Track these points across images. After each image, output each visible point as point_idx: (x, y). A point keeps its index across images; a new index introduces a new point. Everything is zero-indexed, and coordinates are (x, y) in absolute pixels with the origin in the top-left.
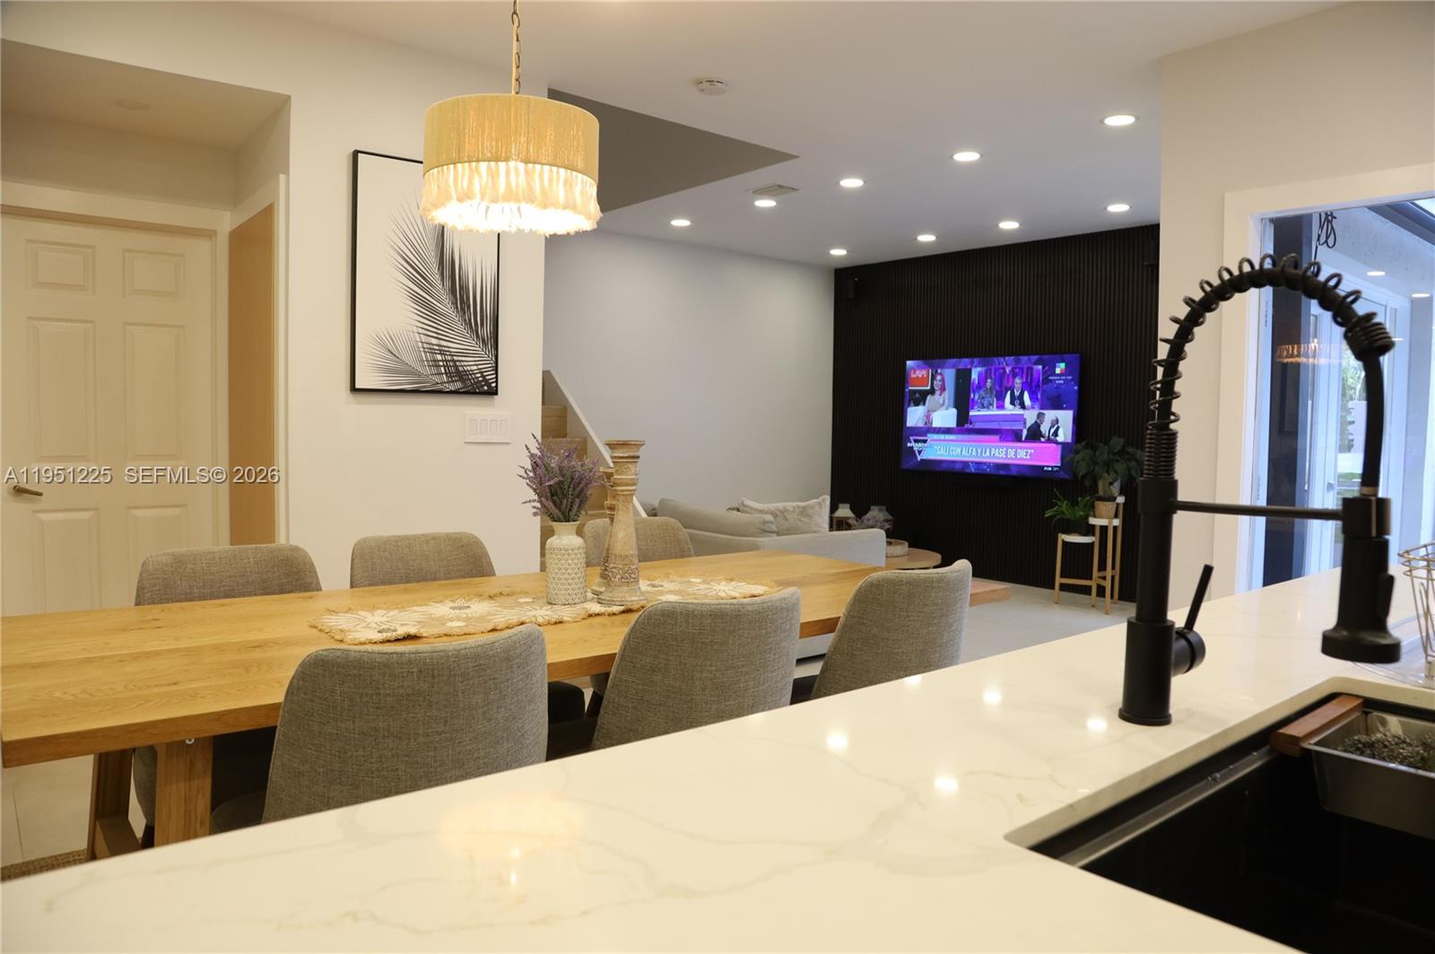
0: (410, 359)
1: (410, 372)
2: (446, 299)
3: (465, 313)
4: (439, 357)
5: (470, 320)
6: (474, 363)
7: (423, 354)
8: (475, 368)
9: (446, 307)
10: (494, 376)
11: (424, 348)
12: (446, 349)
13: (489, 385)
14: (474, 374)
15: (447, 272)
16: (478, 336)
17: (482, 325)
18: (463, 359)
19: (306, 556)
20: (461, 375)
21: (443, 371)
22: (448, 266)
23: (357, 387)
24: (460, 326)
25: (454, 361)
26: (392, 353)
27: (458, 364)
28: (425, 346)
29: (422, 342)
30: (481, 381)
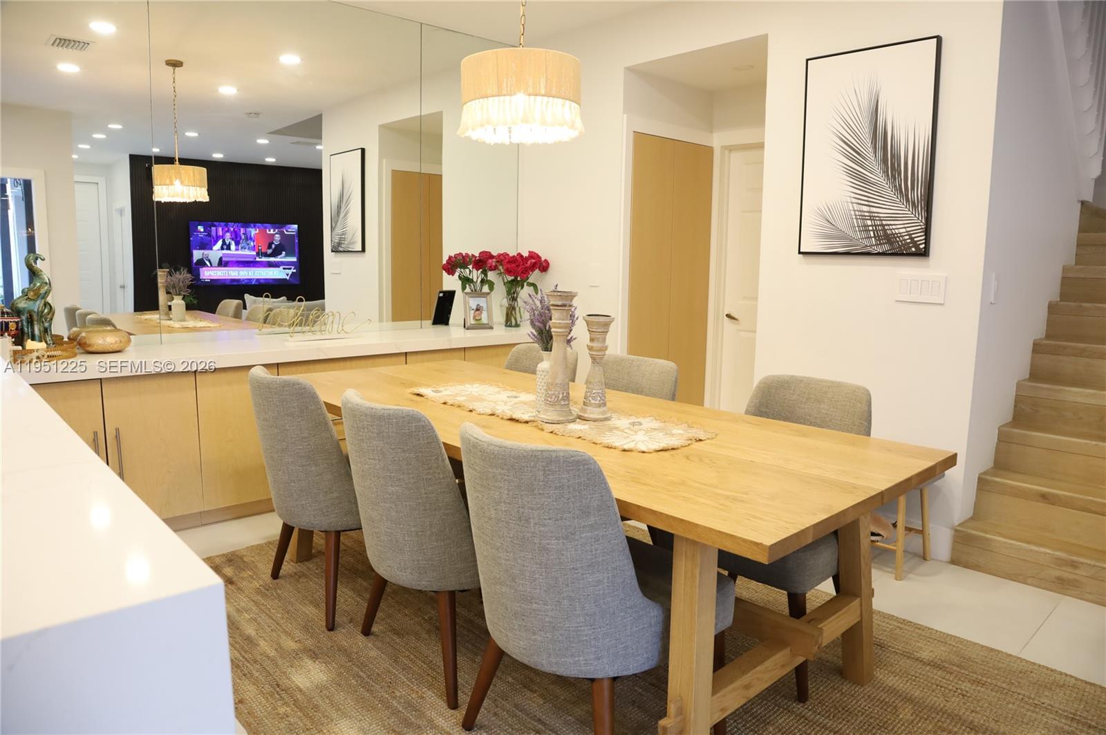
0: (843, 226)
1: (843, 237)
2: (877, 168)
3: (895, 179)
4: (869, 223)
5: (900, 186)
6: (902, 226)
7: (855, 220)
8: (904, 230)
9: (877, 177)
10: (924, 237)
11: (856, 215)
12: (876, 215)
13: (917, 246)
14: (902, 236)
15: (879, 144)
16: (907, 200)
17: (913, 188)
18: (892, 222)
20: (889, 238)
21: (872, 235)
22: (881, 139)
23: (801, 250)
24: (890, 192)
25: (883, 226)
26: (829, 221)
27: (886, 227)
28: (857, 213)
29: (854, 211)
30: (909, 243)
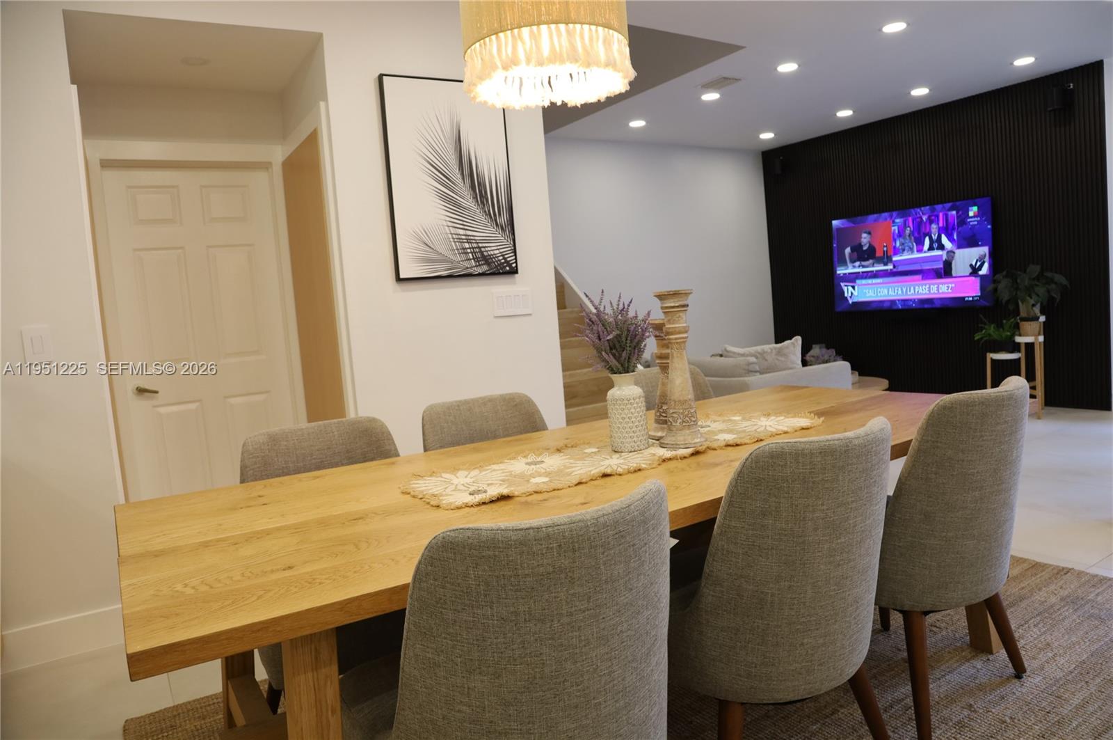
0: (443, 249)
1: (444, 260)
2: (467, 194)
3: (484, 205)
4: (467, 245)
5: (489, 211)
6: (496, 248)
7: (453, 243)
8: (498, 252)
9: (468, 201)
10: (514, 257)
11: (453, 238)
12: (472, 238)
13: (510, 265)
14: (497, 257)
15: (466, 172)
16: (497, 225)
17: (500, 214)
18: (487, 245)
19: (383, 425)
20: (486, 259)
21: (471, 257)
22: (466, 167)
23: (401, 277)
24: (481, 217)
25: (479, 247)
26: (427, 245)
27: (483, 249)
28: (454, 236)
29: (451, 234)
30: (503, 263)
